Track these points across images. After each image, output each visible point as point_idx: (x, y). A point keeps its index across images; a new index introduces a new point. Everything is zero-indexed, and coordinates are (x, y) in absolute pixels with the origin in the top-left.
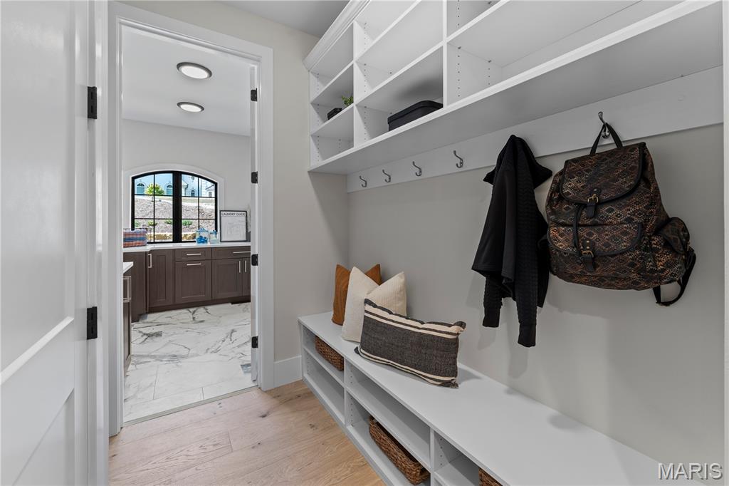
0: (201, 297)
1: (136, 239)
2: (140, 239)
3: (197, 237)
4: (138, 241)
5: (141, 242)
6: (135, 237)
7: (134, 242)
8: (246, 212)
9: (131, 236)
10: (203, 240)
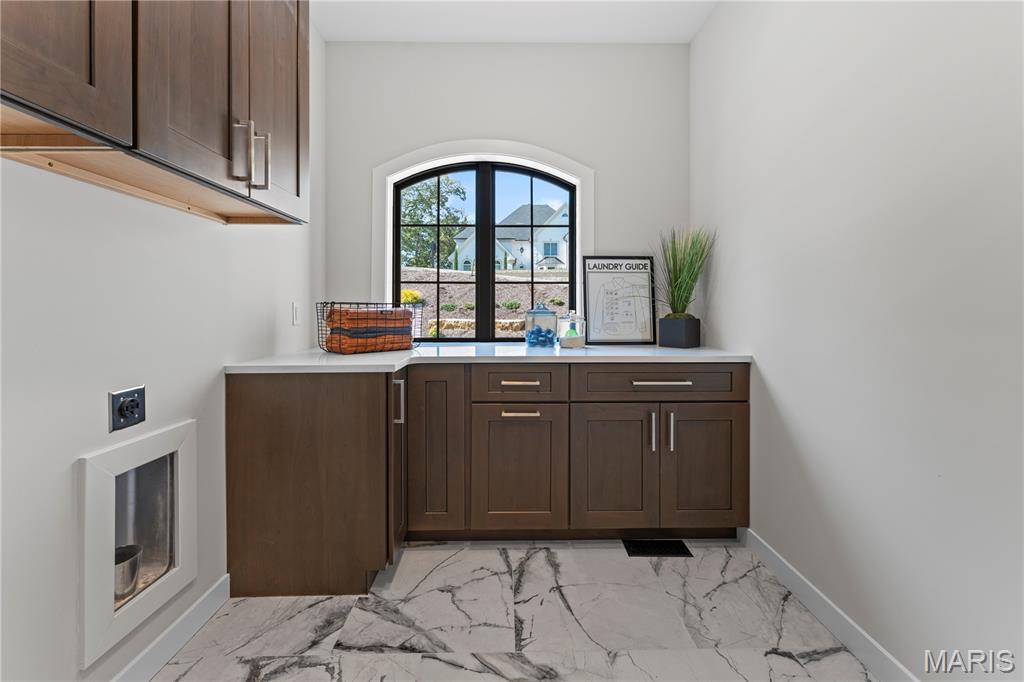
0: (539, 517)
1: (385, 332)
2: (396, 332)
3: (529, 328)
4: (390, 338)
5: (397, 338)
6: (381, 324)
7: (380, 340)
8: (651, 259)
9: (371, 324)
10: (544, 338)
